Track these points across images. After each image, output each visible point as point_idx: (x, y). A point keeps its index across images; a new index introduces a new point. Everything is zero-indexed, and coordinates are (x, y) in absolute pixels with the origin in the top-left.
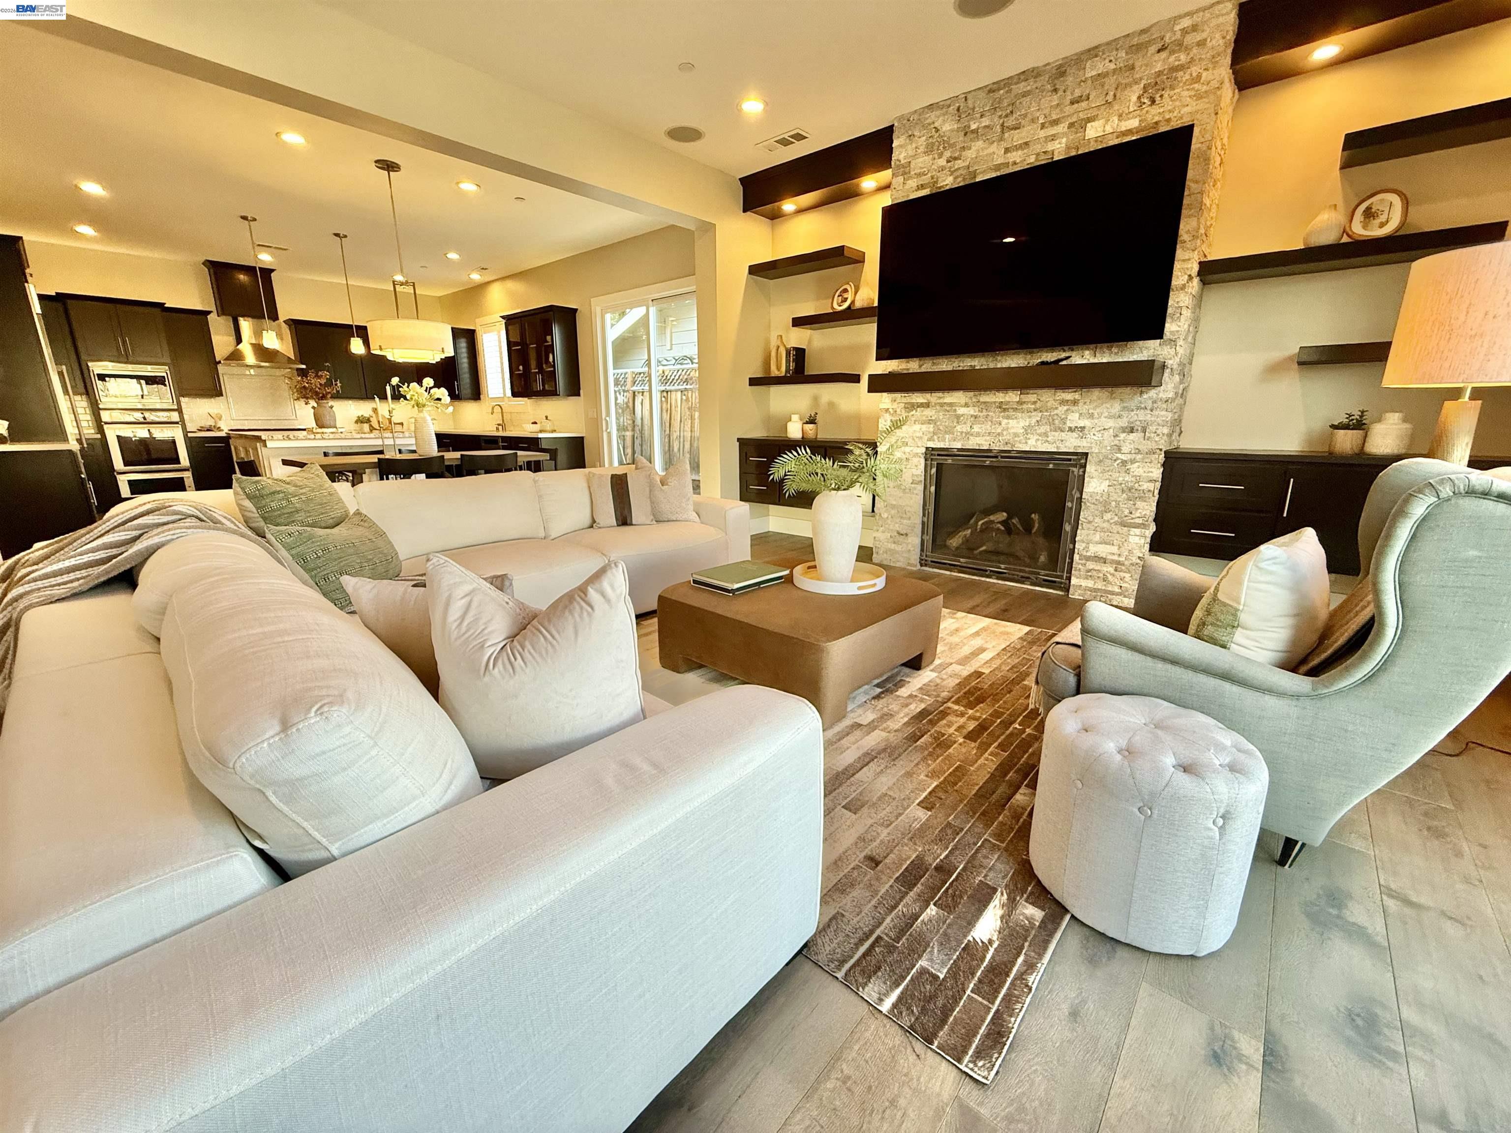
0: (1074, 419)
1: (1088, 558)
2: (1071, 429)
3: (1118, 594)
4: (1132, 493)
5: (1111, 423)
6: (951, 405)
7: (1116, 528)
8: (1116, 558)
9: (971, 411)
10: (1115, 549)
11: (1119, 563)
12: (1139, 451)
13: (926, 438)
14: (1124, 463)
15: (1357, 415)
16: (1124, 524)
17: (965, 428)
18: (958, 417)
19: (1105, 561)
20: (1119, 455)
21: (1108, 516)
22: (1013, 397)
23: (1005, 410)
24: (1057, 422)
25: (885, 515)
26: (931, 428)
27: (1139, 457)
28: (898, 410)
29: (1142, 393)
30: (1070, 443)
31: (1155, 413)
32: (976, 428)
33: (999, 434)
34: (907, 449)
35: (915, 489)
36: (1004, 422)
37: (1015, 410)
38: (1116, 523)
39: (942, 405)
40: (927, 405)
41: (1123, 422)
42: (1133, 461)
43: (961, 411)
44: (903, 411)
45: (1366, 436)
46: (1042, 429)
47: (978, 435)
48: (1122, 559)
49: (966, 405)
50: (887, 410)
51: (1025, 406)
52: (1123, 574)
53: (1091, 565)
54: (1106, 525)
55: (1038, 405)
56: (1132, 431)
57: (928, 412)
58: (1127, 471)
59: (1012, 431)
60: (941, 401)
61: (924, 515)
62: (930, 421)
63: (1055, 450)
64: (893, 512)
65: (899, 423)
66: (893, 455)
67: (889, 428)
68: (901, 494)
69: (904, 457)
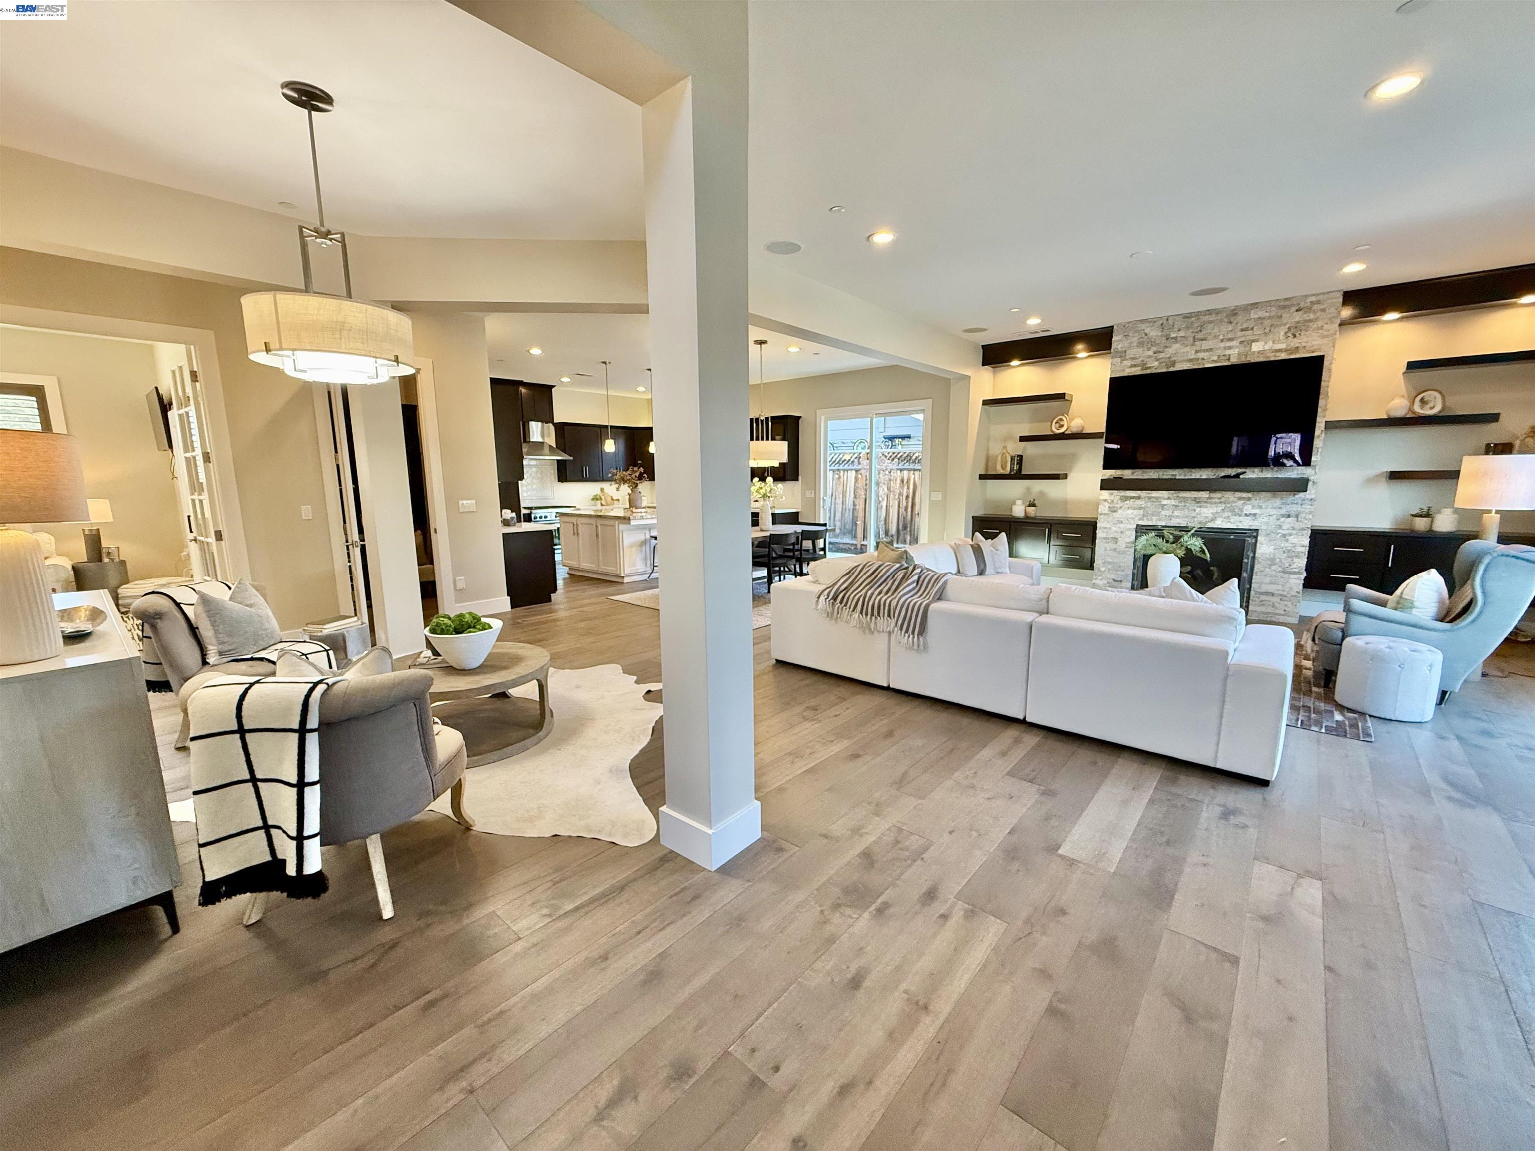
0: (1248, 509)
1: (1262, 594)
2: (1246, 515)
3: (1283, 615)
4: (1291, 554)
5: (1273, 512)
6: (1157, 498)
7: (1282, 574)
8: (1281, 593)
9: (1173, 502)
10: (1280, 587)
11: (1282, 595)
12: (1294, 529)
13: (1137, 518)
14: (1284, 535)
15: (1425, 509)
16: (1284, 572)
17: (1169, 513)
18: (1163, 506)
19: (1273, 595)
20: (1280, 531)
21: (1274, 567)
22: (1204, 494)
23: (1198, 502)
24: (1236, 510)
25: (1103, 569)
26: (1141, 512)
27: (1294, 532)
28: (1115, 501)
29: (1294, 495)
30: (1245, 523)
31: (1303, 506)
32: (1176, 513)
33: (1194, 517)
34: (1122, 525)
35: (1128, 551)
36: (1198, 510)
37: (1206, 502)
38: (1280, 572)
39: (1150, 498)
40: (1139, 498)
41: (1283, 511)
42: (1290, 534)
43: (1165, 502)
44: (1119, 501)
45: (1432, 522)
46: (1226, 514)
47: (1177, 517)
48: (1285, 593)
49: (1169, 498)
50: (1106, 500)
51: (1213, 500)
52: (1286, 603)
53: (1263, 598)
54: (1274, 573)
55: (1223, 500)
56: (1289, 516)
57: (1139, 502)
58: (1287, 540)
59: (1204, 515)
60: (1149, 495)
61: (1134, 568)
62: (1140, 508)
63: (1235, 527)
64: (1110, 566)
65: (1115, 509)
66: (1110, 528)
67: (1107, 511)
68: (1117, 555)
69: (1120, 530)
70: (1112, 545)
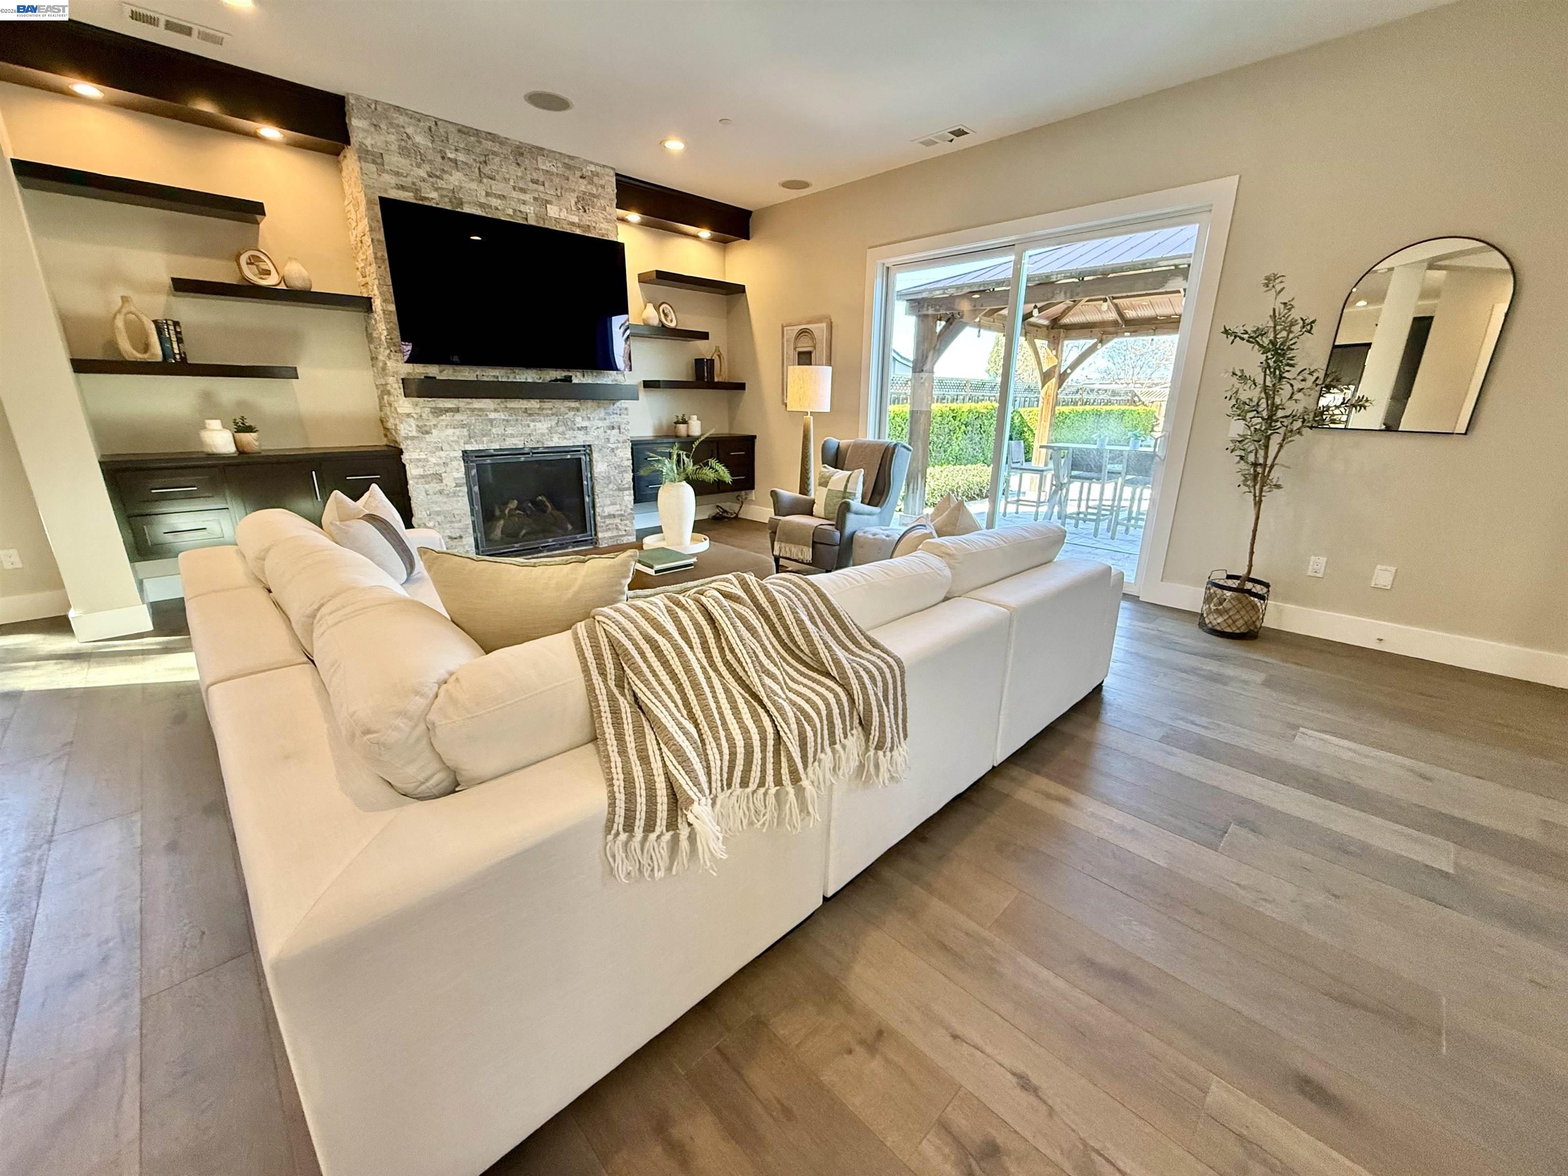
0: (580, 422)
1: (605, 517)
2: (579, 429)
3: (624, 536)
4: (621, 469)
5: (600, 424)
6: (481, 410)
7: (616, 493)
8: (619, 513)
9: (501, 416)
10: (618, 507)
11: (622, 515)
12: (619, 442)
13: (462, 441)
14: (613, 449)
16: (619, 490)
17: (500, 431)
18: (491, 421)
19: (614, 516)
20: (609, 445)
21: (611, 486)
22: (534, 404)
23: (530, 415)
24: (569, 423)
26: (465, 432)
27: (620, 445)
28: (424, 415)
29: (614, 404)
30: (580, 439)
31: (622, 416)
32: (510, 431)
33: (530, 435)
34: (443, 454)
35: (460, 491)
36: (532, 424)
37: (538, 414)
38: (616, 490)
39: (473, 410)
40: (457, 410)
41: (607, 423)
42: (617, 448)
43: (492, 415)
44: (431, 416)
45: (688, 427)
46: (561, 429)
47: (512, 436)
48: (623, 512)
49: (495, 410)
50: (409, 415)
51: (545, 412)
52: (625, 522)
53: (608, 521)
54: (611, 492)
55: (554, 411)
56: (613, 428)
57: (458, 417)
58: (615, 455)
59: (540, 431)
60: (470, 406)
61: (472, 515)
62: (463, 426)
63: (572, 444)
64: (439, 519)
65: (427, 429)
66: (427, 460)
67: (414, 434)
68: (445, 500)
69: (441, 462)
70: (434, 486)
